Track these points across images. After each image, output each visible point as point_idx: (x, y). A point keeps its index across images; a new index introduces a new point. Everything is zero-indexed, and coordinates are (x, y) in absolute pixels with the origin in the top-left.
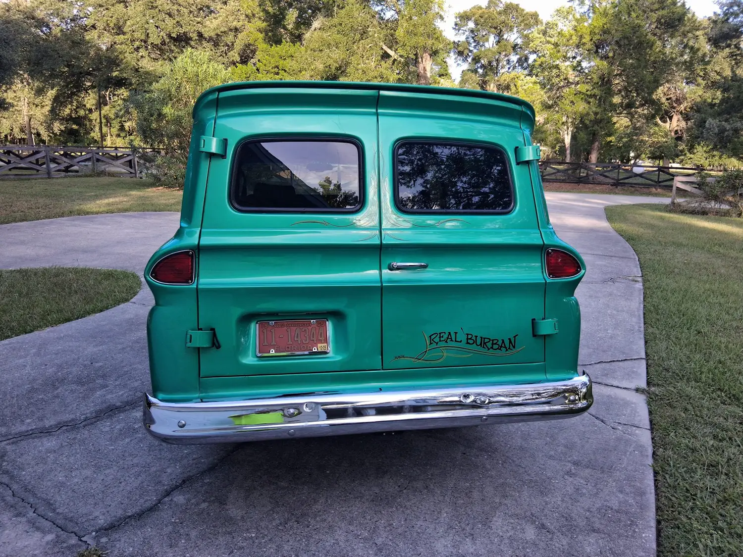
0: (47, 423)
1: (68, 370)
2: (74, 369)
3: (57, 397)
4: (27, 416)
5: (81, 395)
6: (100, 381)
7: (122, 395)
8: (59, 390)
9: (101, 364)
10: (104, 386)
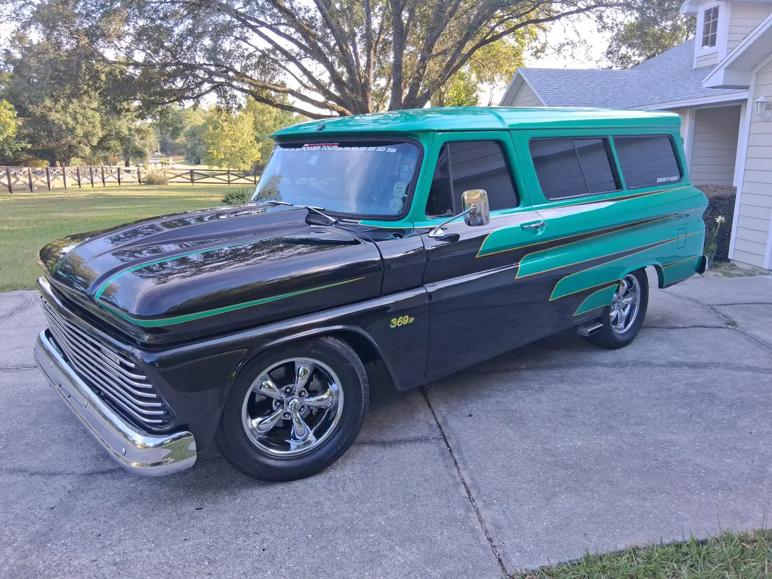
0: (749, 373)
1: (722, 417)
2: (715, 415)
3: (740, 391)
4: (768, 383)
5: (716, 384)
6: (692, 391)
7: (678, 372)
8: (737, 396)
9: (680, 411)
10: (689, 385)
